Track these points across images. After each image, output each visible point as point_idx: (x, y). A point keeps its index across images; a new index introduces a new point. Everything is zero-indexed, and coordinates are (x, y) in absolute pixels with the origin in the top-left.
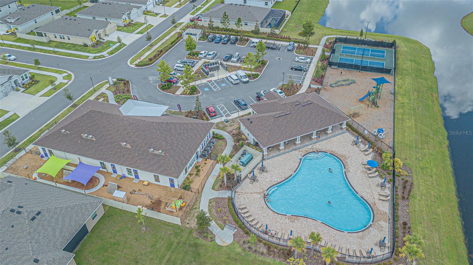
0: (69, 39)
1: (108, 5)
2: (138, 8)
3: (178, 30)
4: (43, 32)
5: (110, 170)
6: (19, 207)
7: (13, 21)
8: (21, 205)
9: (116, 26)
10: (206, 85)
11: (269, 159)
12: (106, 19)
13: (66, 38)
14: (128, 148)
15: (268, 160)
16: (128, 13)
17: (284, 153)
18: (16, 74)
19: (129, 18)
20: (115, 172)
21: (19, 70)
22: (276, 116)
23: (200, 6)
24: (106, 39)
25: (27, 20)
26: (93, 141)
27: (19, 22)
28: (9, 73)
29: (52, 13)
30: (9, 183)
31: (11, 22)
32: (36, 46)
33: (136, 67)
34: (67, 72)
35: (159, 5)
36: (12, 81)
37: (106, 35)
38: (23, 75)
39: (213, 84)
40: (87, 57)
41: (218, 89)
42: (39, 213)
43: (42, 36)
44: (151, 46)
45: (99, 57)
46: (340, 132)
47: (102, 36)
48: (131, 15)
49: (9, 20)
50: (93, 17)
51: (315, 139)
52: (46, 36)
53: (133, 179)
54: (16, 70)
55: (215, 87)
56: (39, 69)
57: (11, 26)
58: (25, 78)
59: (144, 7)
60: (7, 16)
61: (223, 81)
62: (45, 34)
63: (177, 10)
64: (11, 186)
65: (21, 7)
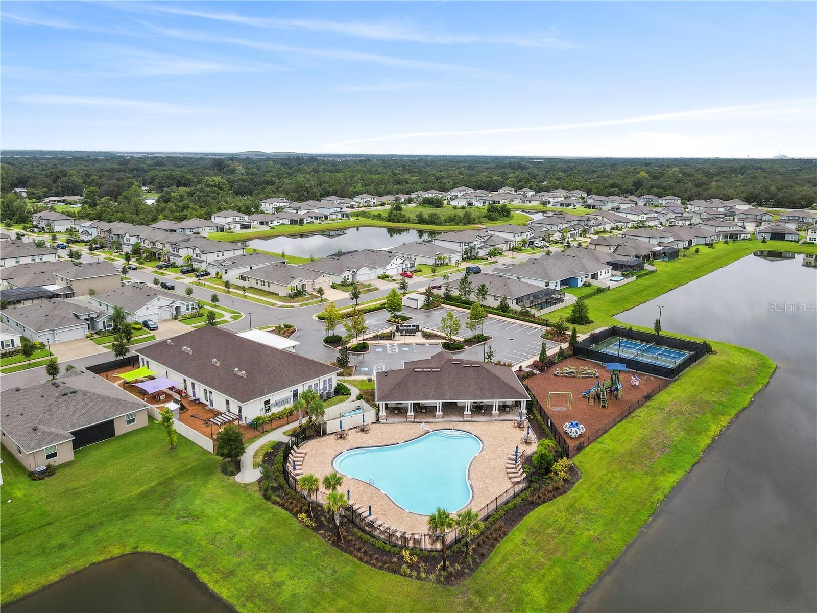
1: (335, 260)
6: (63, 382)
9: (332, 283)
10: (383, 346)
11: (384, 423)
13: (267, 285)
15: (382, 425)
16: (354, 270)
17: (411, 423)
19: (354, 276)
22: (415, 370)
24: (311, 292)
27: (233, 266)
31: (225, 265)
32: (231, 289)
34: (239, 313)
36: (174, 306)
38: (190, 303)
39: (392, 346)
40: (273, 305)
41: (395, 351)
42: (74, 392)
43: (245, 280)
44: (357, 305)
45: (288, 307)
47: (306, 287)
48: (358, 273)
49: (223, 263)
51: (466, 416)
52: (248, 281)
58: (190, 309)
59: (381, 271)
60: (224, 259)
61: (408, 346)
63: (424, 281)
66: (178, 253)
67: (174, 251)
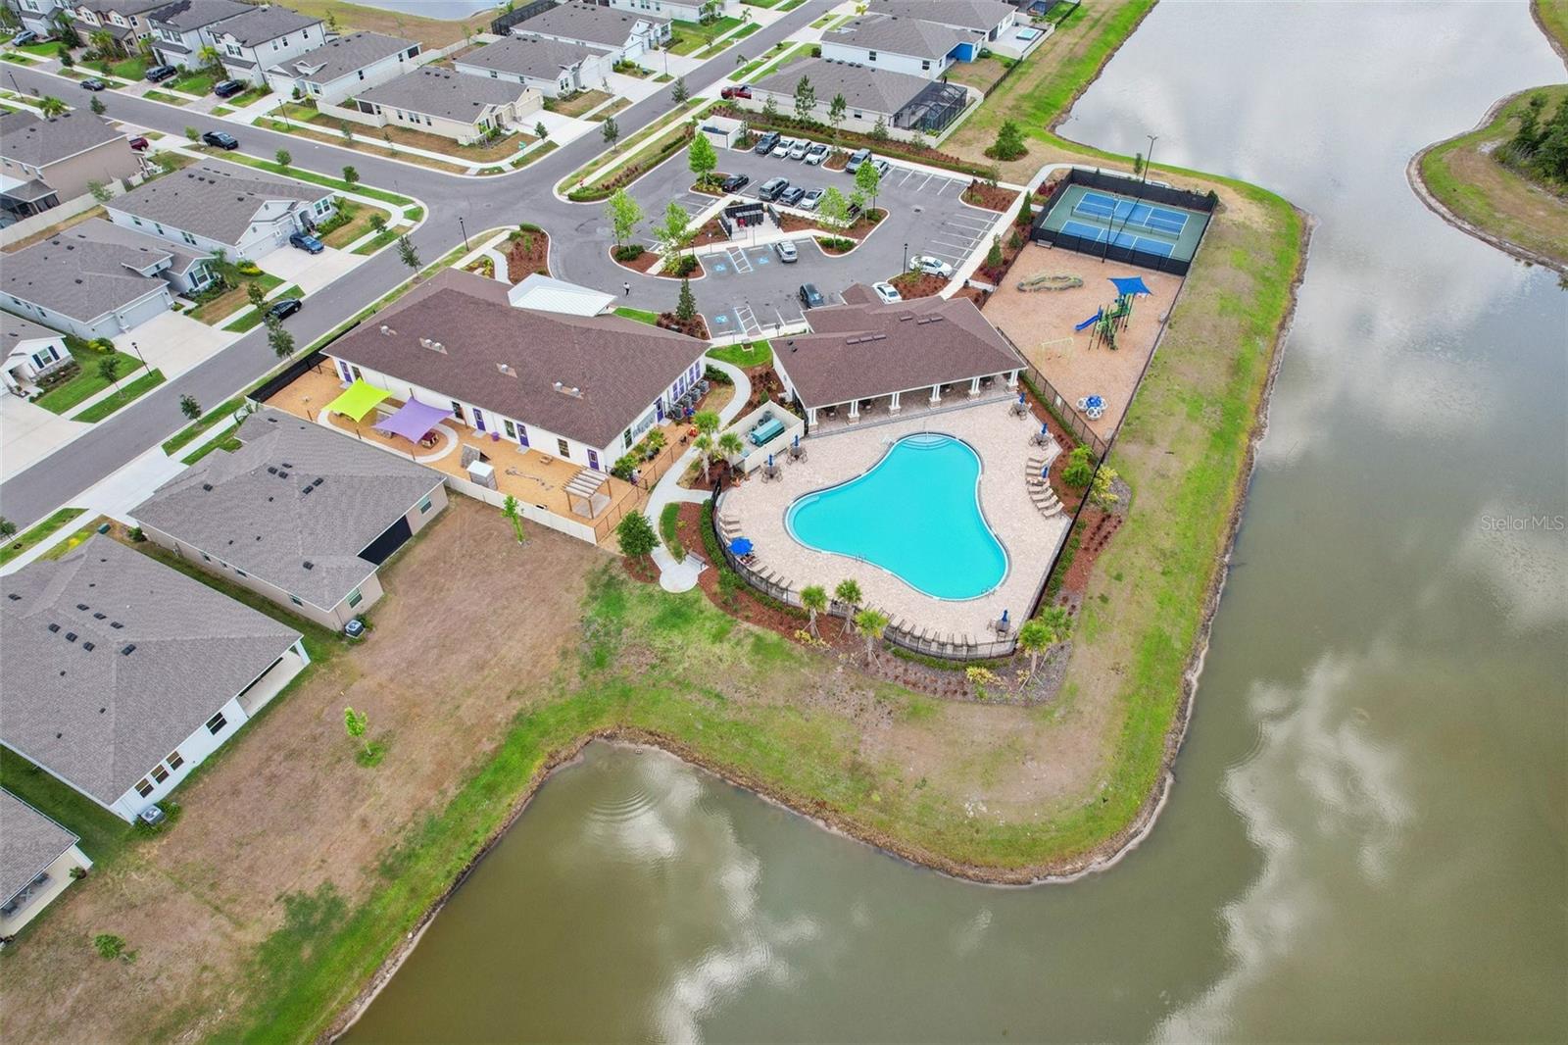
0: (429, 124)
1: (529, 42)
2: (601, 54)
3: (687, 118)
4: (374, 104)
5: (472, 421)
6: (285, 465)
7: (311, 71)
8: (288, 462)
9: (542, 99)
10: (722, 259)
11: (819, 436)
12: (521, 78)
13: (423, 121)
14: (511, 377)
15: (817, 440)
16: (573, 66)
17: (856, 429)
18: (306, 199)
19: (576, 78)
20: (481, 426)
21: (313, 190)
22: (849, 341)
23: (758, 59)
24: (514, 127)
25: (342, 71)
26: (441, 354)
27: (325, 74)
28: (290, 195)
29: (400, 55)
30: (271, 423)
31: (307, 75)
32: (356, 137)
33: (571, 202)
34: (412, 202)
35: (656, 49)
36: (297, 213)
37: (515, 119)
38: (320, 201)
39: (738, 257)
40: (464, 170)
41: (749, 269)
42: (319, 482)
43: (371, 112)
44: (616, 152)
45: (492, 171)
46: (1003, 394)
47: (505, 121)
48: (582, 71)
49: (301, 69)
50: (491, 72)
51: (936, 404)
52: (379, 113)
53: (516, 445)
54: (306, 190)
55: (741, 265)
56: (355, 190)
57: (307, 82)
58: (323, 210)
59: (616, 54)
60: (299, 58)
61: (763, 251)
62: (378, 107)
63: (700, 66)
64: (275, 428)
65: (333, 37)
66: (179, 44)
67: (169, 38)
